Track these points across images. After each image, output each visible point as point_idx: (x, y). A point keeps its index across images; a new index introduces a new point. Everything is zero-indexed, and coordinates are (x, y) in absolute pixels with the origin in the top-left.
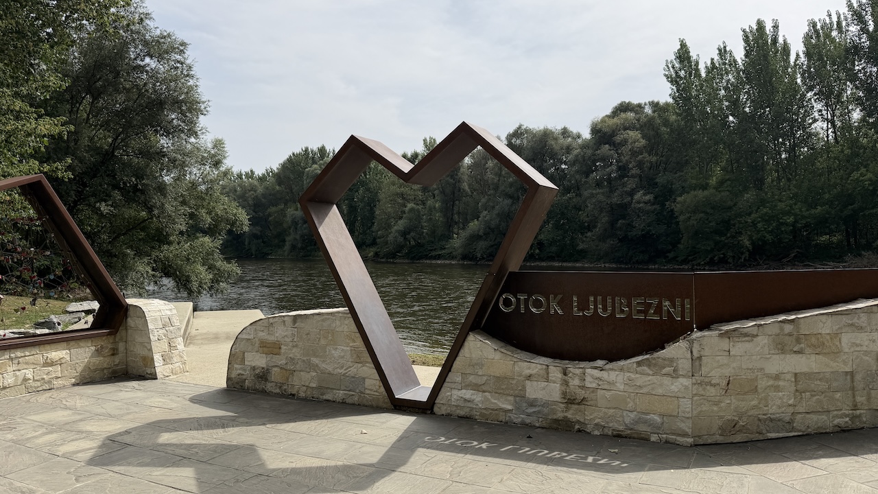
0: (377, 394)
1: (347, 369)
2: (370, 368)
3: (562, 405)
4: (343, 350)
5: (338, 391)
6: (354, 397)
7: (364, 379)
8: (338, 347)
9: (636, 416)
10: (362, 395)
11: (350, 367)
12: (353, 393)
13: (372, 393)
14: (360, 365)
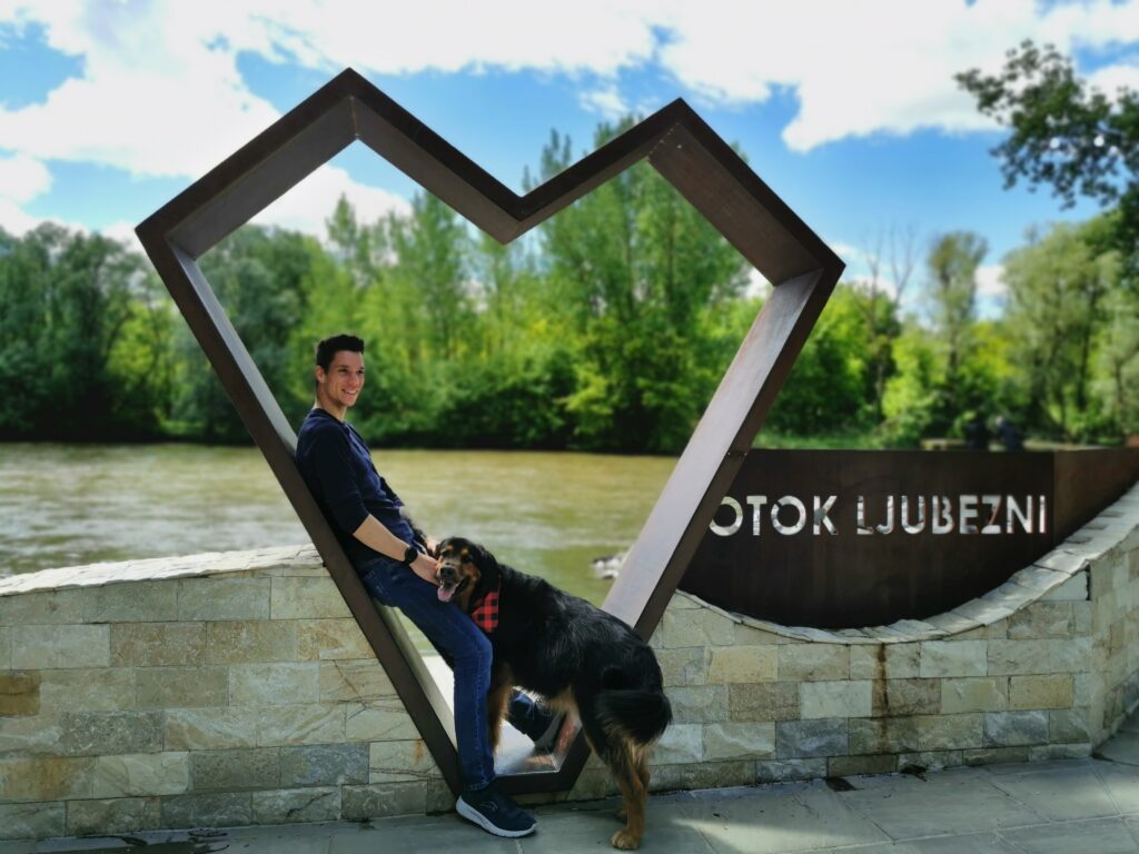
0: (411, 778)
1: (307, 723)
2: (388, 710)
3: (875, 723)
4: (293, 671)
5: (269, 794)
6: (326, 799)
7: (365, 746)
8: (275, 666)
9: (1007, 719)
10: (358, 790)
11: (319, 717)
12: (326, 790)
13: (392, 778)
14: (353, 708)
